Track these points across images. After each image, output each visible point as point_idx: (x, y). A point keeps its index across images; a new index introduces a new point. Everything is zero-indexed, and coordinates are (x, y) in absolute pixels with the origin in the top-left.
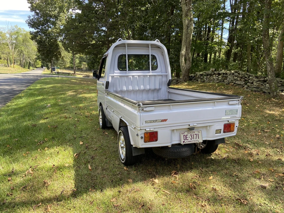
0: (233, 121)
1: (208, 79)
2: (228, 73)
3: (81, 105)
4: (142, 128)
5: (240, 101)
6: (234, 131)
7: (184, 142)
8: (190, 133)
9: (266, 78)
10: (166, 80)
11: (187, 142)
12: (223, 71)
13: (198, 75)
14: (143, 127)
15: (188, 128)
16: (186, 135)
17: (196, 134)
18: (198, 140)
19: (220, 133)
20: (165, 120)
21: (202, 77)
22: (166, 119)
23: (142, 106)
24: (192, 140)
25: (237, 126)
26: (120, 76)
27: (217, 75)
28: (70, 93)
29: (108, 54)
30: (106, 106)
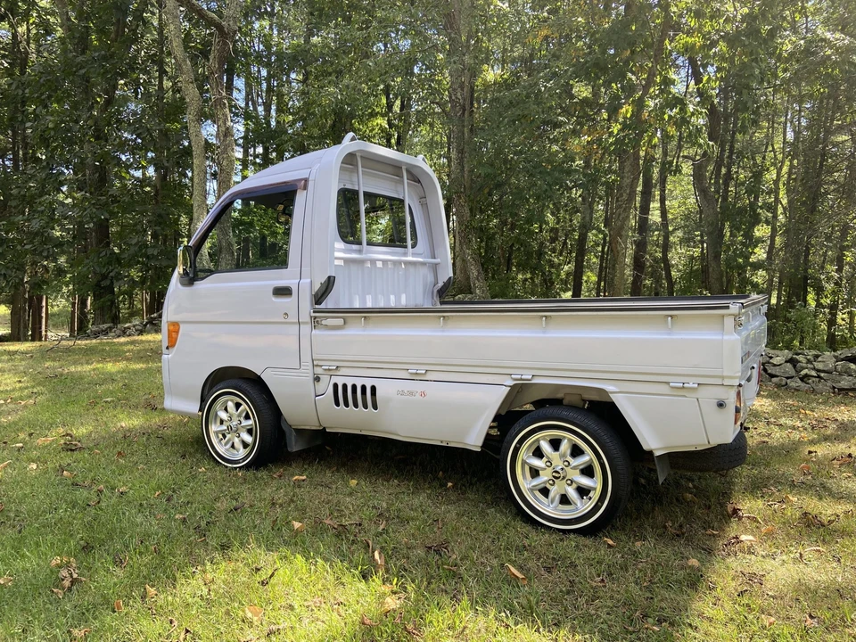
9: (457, 298)
10: (433, 279)
29: (306, 180)
30: (311, 371)
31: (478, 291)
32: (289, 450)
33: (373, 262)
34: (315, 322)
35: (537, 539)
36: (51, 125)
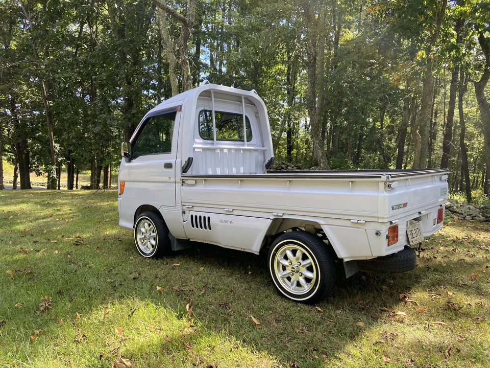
0: (443, 205)
4: (389, 220)
5: (447, 175)
8: (413, 227)
10: (263, 159)
11: (414, 242)
14: (390, 217)
16: (411, 231)
17: (418, 228)
18: (421, 237)
19: (435, 224)
20: (405, 205)
23: (390, 179)
24: (417, 238)
29: (181, 106)
30: (181, 208)
31: (322, 165)
32: (173, 250)
33: (222, 150)
34: (183, 182)
35: (280, 304)
36: (104, 78)
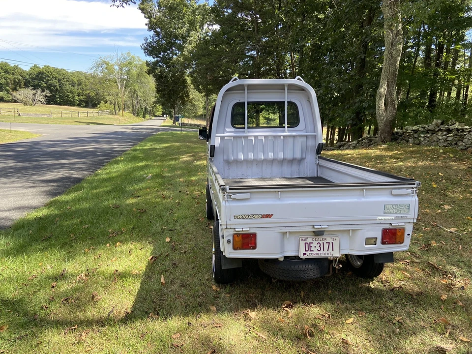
0: (399, 224)
1: (428, 139)
2: (466, 129)
3: (193, 178)
4: (228, 227)
5: (415, 189)
6: (403, 243)
7: (304, 254)
8: (317, 240)
11: (310, 255)
12: (457, 125)
13: (409, 131)
14: (230, 225)
15: (314, 232)
16: (310, 243)
17: (329, 243)
18: (332, 252)
19: (376, 244)
20: (269, 216)
21: (416, 135)
22: (271, 214)
23: (228, 191)
24: (320, 252)
25: (409, 235)
26: (234, 137)
27: (445, 133)
28: (185, 158)
33: (256, 137)
